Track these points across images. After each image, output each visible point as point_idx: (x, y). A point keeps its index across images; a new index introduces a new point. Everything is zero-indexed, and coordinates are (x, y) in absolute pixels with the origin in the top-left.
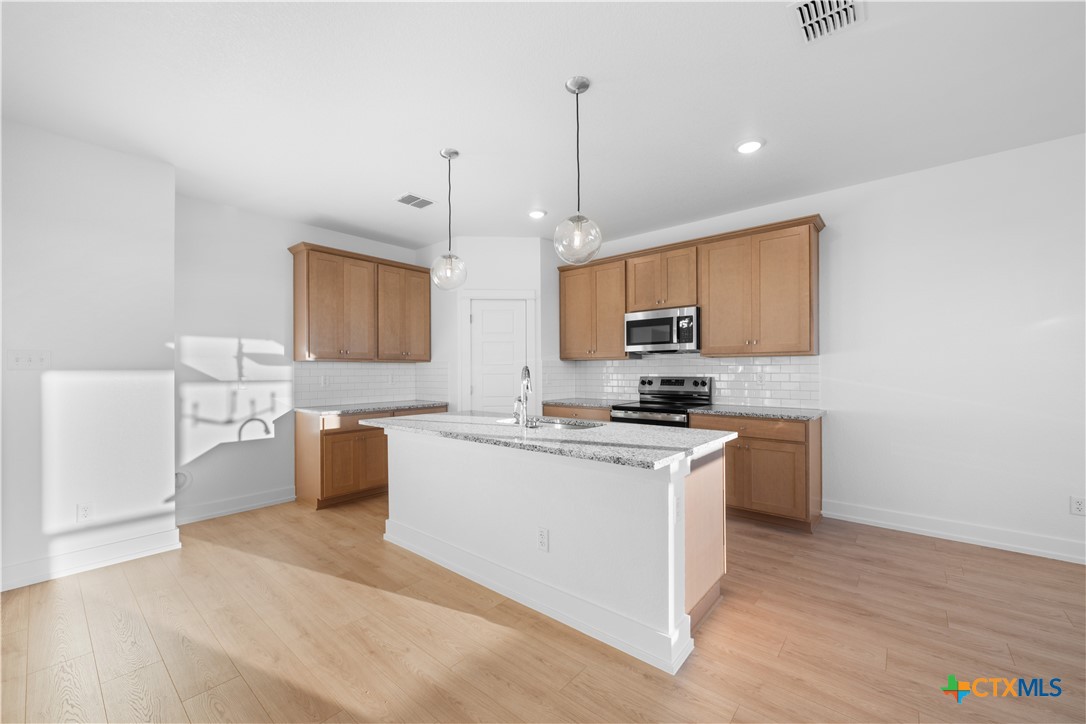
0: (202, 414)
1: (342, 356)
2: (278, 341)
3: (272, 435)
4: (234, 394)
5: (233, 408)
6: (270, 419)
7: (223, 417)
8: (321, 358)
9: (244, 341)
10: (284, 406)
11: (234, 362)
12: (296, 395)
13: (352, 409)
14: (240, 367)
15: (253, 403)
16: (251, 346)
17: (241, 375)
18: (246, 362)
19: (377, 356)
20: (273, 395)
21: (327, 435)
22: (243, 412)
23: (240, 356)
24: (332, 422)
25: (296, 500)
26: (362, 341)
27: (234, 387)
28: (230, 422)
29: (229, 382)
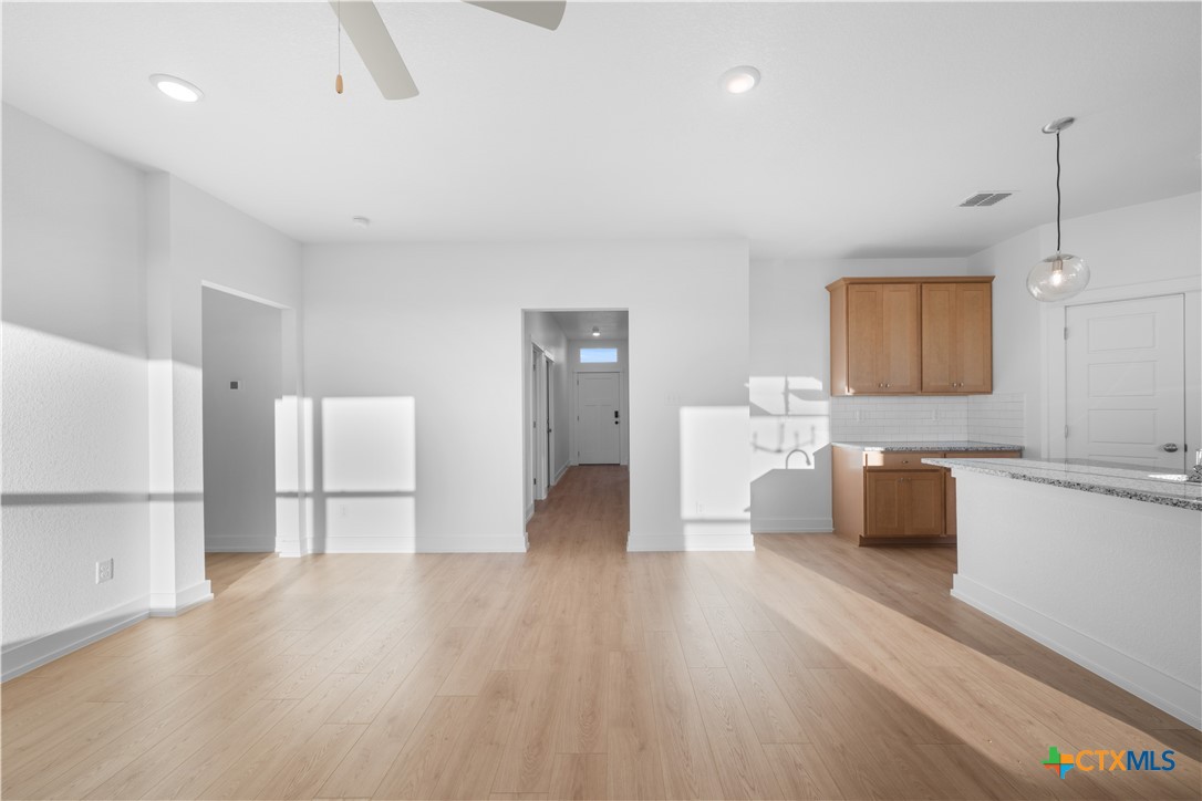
0: (760, 443)
1: (881, 390)
2: (817, 377)
3: (812, 467)
4: (782, 426)
5: (782, 439)
6: (811, 450)
7: (774, 446)
8: (859, 393)
9: (790, 379)
10: (823, 440)
11: (782, 398)
12: (833, 429)
13: (896, 447)
14: (787, 403)
15: (797, 435)
16: (798, 383)
17: (787, 409)
18: (792, 398)
19: (921, 389)
20: (813, 429)
21: (869, 471)
22: (788, 444)
23: (787, 392)
24: (875, 458)
25: (835, 533)
26: (904, 371)
27: (783, 420)
28: (779, 451)
29: (779, 416)
